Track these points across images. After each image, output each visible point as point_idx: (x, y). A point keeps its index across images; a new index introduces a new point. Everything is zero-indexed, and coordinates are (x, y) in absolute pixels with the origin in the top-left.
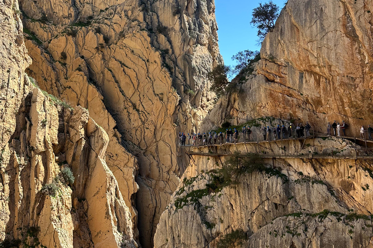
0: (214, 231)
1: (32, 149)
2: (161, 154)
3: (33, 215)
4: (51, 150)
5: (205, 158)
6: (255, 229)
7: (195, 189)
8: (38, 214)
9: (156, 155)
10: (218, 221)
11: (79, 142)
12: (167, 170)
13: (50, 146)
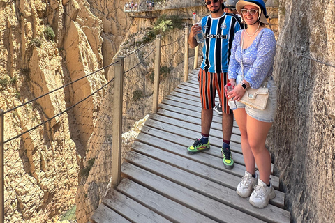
0: (148, 68)
1: (22, 14)
2: (119, 18)
3: (25, 61)
4: (36, 15)
5: (143, 20)
6: (175, 65)
7: (136, 40)
8: (29, 60)
9: (115, 18)
10: (151, 61)
11: (57, 9)
12: (123, 28)
13: (35, 12)
